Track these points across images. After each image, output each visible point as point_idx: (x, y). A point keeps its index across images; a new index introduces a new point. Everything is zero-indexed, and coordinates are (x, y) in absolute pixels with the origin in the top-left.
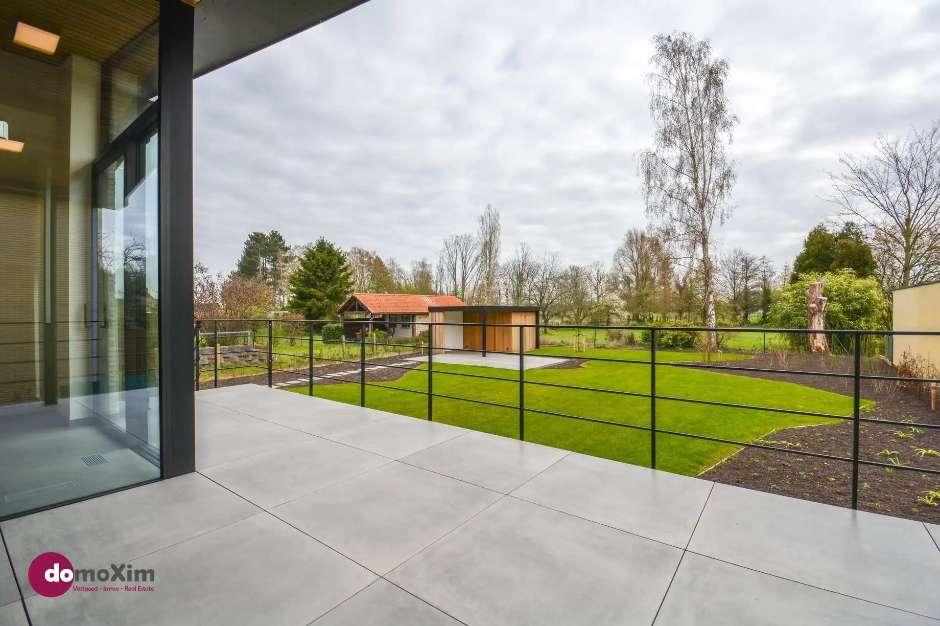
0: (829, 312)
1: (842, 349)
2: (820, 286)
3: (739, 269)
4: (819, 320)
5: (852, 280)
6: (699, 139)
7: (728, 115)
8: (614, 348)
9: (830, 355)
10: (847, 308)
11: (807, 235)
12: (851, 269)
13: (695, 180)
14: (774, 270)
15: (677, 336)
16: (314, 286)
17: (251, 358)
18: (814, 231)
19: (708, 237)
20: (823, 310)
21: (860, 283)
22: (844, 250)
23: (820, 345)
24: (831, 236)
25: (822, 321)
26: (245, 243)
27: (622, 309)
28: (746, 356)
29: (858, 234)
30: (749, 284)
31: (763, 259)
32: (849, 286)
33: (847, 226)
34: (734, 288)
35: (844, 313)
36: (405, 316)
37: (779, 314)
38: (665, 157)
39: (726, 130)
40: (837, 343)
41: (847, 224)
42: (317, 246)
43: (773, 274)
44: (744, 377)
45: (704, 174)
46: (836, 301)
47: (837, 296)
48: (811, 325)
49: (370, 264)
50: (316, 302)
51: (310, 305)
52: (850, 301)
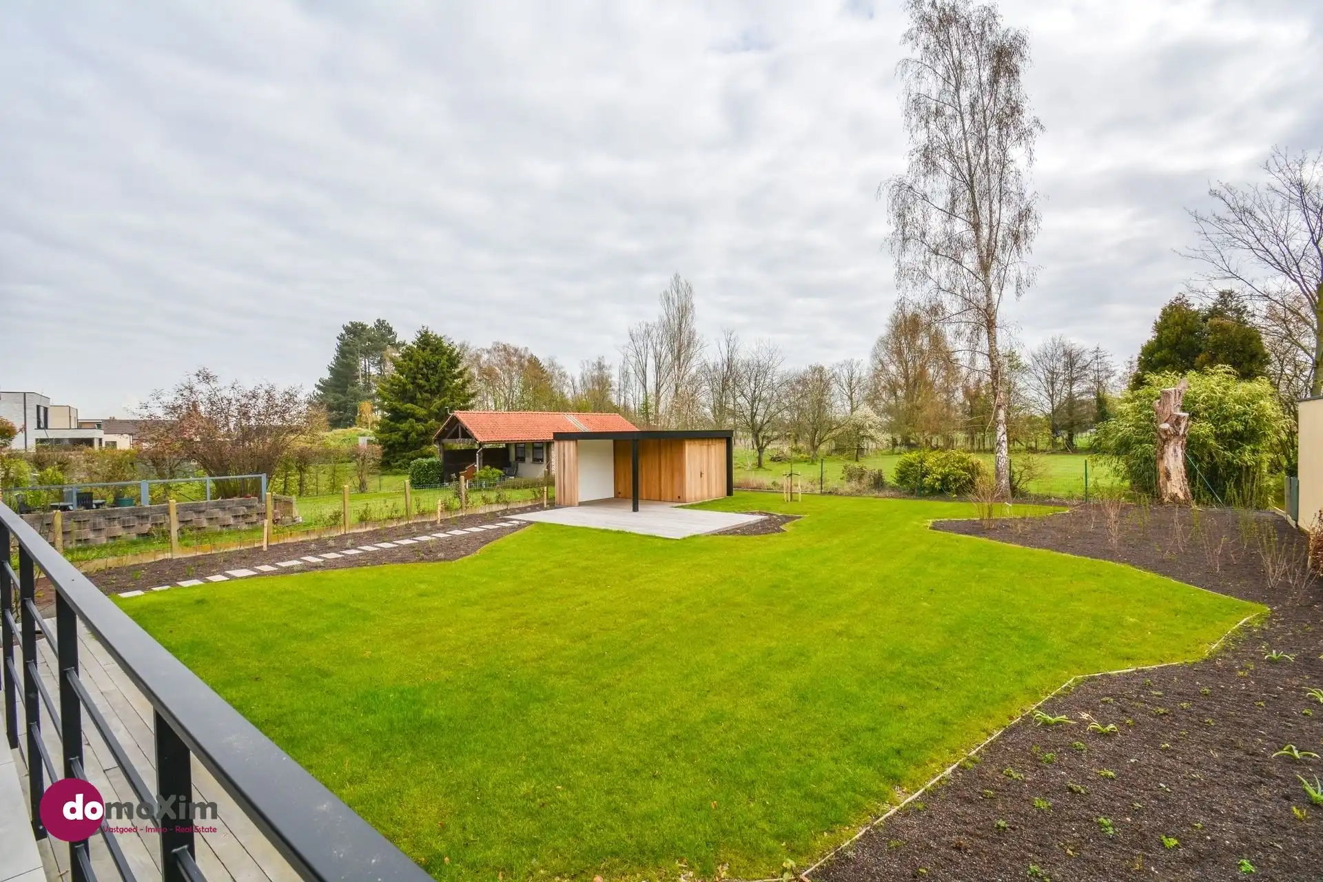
0: (1192, 436)
1: (1214, 496)
2: (1178, 394)
3: (1060, 367)
4: (1175, 451)
5: (1230, 384)
6: (982, 161)
7: (1026, 119)
8: (850, 495)
9: (1195, 507)
10: (1221, 429)
11: (1159, 312)
12: (1228, 366)
13: (976, 227)
14: (1113, 369)
15: (948, 475)
16: (413, 400)
17: (255, 518)
18: (1170, 305)
19: (995, 317)
20: (1181, 433)
21: (1243, 389)
22: (1219, 336)
23: (1176, 490)
24: (1197, 313)
25: (1179, 451)
26: (338, 338)
27: (879, 430)
28: (1057, 508)
29: (1240, 309)
30: (1075, 389)
31: (1096, 351)
32: (1224, 393)
33: (1222, 297)
34: (1051, 396)
35: (1218, 437)
36: (537, 445)
37: (1111, 439)
38: (928, 190)
39: (1023, 142)
40: (1205, 485)
41: (1222, 294)
42: (419, 340)
43: (1110, 374)
44: (1045, 551)
45: (991, 216)
46: (1204, 418)
47: (1206, 410)
48: (1162, 458)
49: (521, 366)
50: (415, 424)
51: (407, 429)
52: (1226, 418)
